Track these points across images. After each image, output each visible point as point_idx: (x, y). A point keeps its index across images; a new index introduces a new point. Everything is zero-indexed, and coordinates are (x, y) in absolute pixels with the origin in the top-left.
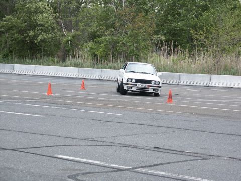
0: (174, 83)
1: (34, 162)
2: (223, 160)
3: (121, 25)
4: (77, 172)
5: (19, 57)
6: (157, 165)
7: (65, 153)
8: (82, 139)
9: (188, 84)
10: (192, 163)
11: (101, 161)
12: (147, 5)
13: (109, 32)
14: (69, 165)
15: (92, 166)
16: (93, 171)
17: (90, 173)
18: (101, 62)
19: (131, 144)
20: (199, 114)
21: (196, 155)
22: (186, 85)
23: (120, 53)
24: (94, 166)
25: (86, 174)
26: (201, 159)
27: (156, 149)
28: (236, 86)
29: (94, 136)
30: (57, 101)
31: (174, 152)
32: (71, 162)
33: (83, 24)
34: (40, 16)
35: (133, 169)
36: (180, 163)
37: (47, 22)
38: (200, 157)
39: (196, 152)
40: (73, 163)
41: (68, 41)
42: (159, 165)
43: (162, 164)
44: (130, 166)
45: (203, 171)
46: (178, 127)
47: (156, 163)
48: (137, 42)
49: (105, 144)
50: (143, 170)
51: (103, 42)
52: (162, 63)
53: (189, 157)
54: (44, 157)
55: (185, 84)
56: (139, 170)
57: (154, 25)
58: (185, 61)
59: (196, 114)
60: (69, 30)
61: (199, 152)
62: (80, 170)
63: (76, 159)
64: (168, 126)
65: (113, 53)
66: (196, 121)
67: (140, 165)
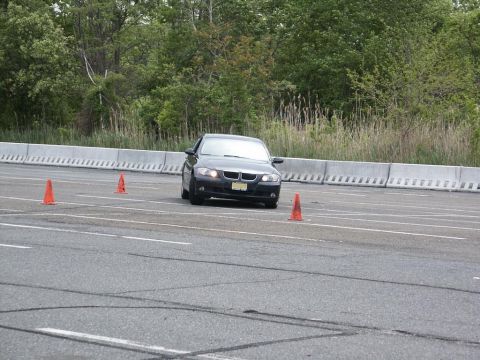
0: (315, 180)
2: (383, 337)
3: (206, 61)
6: (246, 346)
7: (58, 324)
8: (101, 295)
9: (343, 181)
10: (317, 342)
11: (135, 339)
13: (181, 76)
14: (62, 346)
15: (109, 350)
18: (165, 137)
19: (200, 304)
20: (352, 243)
21: (331, 326)
22: (339, 185)
23: (204, 121)
24: (115, 350)
26: (337, 335)
27: (250, 315)
28: (441, 187)
29: (127, 288)
30: (60, 217)
31: (286, 320)
32: (67, 341)
33: (130, 57)
35: (194, 354)
36: (293, 343)
38: (339, 330)
39: (330, 320)
40: (71, 342)
41: (98, 93)
42: (250, 346)
43: (255, 345)
44: (188, 349)
46: (304, 268)
47: (245, 343)
49: (146, 304)
50: (214, 357)
52: (291, 139)
53: (315, 330)
54: (13, 331)
55: (336, 181)
56: (206, 356)
59: (346, 242)
60: (102, 73)
64: (283, 267)
65: (190, 119)
66: (343, 257)
67: (211, 347)
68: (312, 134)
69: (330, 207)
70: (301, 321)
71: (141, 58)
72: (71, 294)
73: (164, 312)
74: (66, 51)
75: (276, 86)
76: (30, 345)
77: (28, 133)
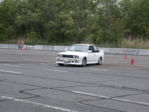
0: (135, 54)
1: (61, 94)
3: (108, 25)
4: (82, 100)
5: (57, 42)
6: (124, 96)
7: (77, 90)
8: (86, 83)
9: (143, 54)
10: (142, 95)
11: (95, 94)
12: (121, 14)
13: (101, 29)
14: (78, 96)
16: (90, 99)
17: (89, 100)
19: (111, 85)
21: (144, 91)
23: (107, 39)
25: (87, 100)
26: (146, 93)
27: (123, 88)
29: (92, 81)
31: (133, 90)
33: (88, 24)
34: (67, 22)
35: (111, 98)
36: (135, 95)
37: (70, 24)
39: (144, 89)
40: (81, 95)
41: (81, 33)
42: (125, 96)
43: (126, 96)
44: (109, 97)
45: (147, 99)
46: (136, 76)
47: (123, 95)
48: (116, 34)
49: (97, 86)
50: (116, 99)
51: (98, 34)
52: (129, 44)
53: (141, 92)
54: (66, 92)
55: (141, 54)
56: (114, 98)
57: (125, 24)
58: (141, 42)
59: (146, 70)
60: (82, 28)
61: (146, 89)
62: (84, 99)
63: (82, 93)
64: (130, 76)
65: (104, 39)
66: (145, 73)
67: (115, 96)
68: (135, 43)
69: (140, 61)
70: (137, 90)
71: (91, 24)
72: (79, 83)
73: (102, 87)
74: (73, 23)
75: (125, 31)
76: (71, 95)
77: (64, 43)
